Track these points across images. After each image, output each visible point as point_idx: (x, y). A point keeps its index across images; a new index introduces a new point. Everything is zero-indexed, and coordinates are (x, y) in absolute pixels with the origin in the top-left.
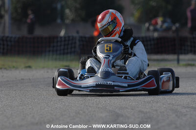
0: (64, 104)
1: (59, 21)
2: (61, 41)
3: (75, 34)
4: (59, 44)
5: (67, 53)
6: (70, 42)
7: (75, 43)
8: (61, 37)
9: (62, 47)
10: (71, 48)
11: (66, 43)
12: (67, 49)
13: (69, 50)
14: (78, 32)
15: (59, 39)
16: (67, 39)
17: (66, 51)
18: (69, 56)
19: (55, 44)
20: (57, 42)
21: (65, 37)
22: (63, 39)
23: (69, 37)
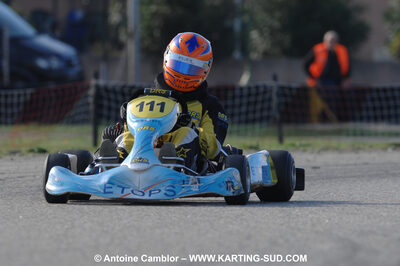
0: (245, 223)
1: (237, 55)
2: (241, 96)
3: (269, 83)
4: (237, 101)
5: (254, 121)
6: (260, 98)
7: (270, 100)
8: (241, 89)
9: (244, 109)
10: (262, 110)
11: (252, 99)
12: (254, 112)
13: (258, 115)
14: (275, 78)
15: (237, 92)
16: (253, 91)
17: (251, 116)
18: (257, 126)
19: (229, 102)
20: (234, 97)
21: (249, 88)
22: (245, 92)
23: (257, 87)
